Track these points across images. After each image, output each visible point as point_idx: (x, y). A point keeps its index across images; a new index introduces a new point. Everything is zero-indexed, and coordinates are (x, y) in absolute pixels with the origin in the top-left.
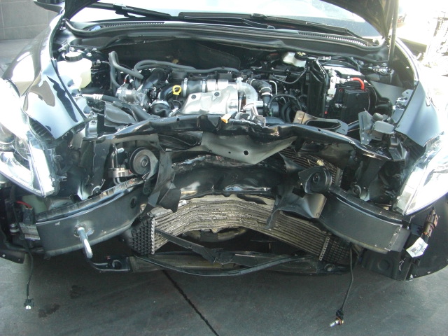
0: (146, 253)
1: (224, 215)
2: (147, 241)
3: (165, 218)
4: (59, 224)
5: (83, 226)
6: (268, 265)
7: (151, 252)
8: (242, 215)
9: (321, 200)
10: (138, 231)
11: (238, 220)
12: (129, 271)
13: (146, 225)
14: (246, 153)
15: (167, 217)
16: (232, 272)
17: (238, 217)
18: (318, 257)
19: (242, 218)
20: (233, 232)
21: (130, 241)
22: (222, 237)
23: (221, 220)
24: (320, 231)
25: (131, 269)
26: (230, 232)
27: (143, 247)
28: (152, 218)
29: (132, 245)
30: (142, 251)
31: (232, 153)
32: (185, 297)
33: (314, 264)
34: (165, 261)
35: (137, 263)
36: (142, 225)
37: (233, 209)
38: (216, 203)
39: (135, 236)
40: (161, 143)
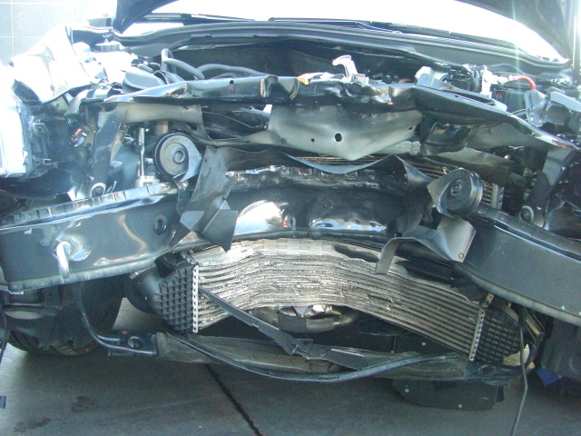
0: (183, 328)
1: (315, 282)
2: (185, 305)
3: (217, 273)
4: (30, 232)
5: (70, 241)
6: (384, 368)
7: (192, 327)
8: (343, 283)
9: (465, 233)
10: (170, 284)
11: (337, 293)
12: (154, 356)
13: (183, 276)
14: (338, 138)
15: (221, 272)
16: (324, 376)
17: (337, 286)
18: (468, 355)
19: (344, 289)
20: (331, 319)
21: (156, 298)
22: (313, 326)
23: (310, 289)
24: (468, 302)
25: (158, 351)
26: (326, 319)
27: (177, 316)
28: (194, 266)
29: (159, 307)
30: (177, 323)
31: (316, 140)
32: (251, 424)
33: (461, 366)
34: (214, 348)
35: (168, 344)
36: (177, 275)
37: (328, 271)
38: (301, 258)
39: (165, 292)
40: (208, 128)
